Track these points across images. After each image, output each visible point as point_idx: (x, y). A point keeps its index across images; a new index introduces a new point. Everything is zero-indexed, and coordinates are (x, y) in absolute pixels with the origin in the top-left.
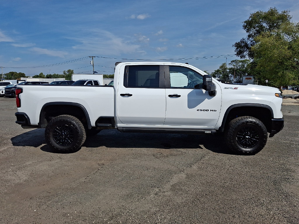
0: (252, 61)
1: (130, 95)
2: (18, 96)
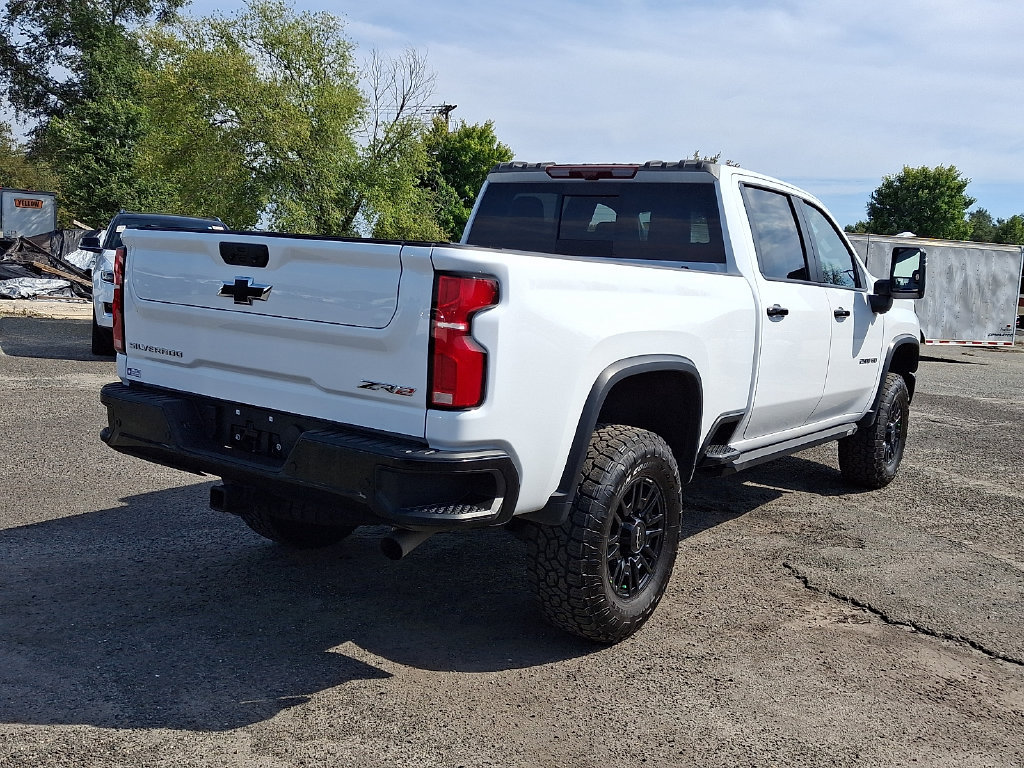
0: (32, 123)
1: (785, 312)
2: (469, 332)
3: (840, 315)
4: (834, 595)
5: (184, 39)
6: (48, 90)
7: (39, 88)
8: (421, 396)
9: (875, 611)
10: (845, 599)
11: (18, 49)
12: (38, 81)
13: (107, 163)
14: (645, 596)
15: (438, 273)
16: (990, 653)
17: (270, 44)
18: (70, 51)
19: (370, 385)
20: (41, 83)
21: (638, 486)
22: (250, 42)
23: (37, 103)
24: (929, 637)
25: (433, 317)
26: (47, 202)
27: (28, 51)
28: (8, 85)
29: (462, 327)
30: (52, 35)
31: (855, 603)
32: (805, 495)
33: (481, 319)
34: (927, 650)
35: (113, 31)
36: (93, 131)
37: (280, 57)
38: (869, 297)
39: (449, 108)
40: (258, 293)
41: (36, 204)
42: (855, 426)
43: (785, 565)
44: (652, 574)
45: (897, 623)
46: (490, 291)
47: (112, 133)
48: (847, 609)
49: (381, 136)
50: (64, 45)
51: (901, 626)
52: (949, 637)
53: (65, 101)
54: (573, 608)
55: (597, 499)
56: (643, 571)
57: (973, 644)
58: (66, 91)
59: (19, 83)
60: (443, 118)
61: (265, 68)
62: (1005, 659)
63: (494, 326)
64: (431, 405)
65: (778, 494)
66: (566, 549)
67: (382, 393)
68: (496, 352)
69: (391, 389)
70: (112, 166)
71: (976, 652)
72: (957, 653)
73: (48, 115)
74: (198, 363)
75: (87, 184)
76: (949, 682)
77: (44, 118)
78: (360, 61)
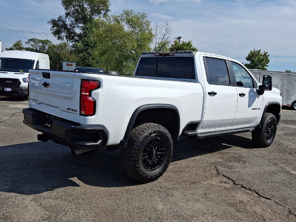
0: (71, 44)
1: (216, 94)
2: (90, 95)
3: (242, 95)
4: (223, 175)
5: (106, 21)
6: (75, 35)
7: (73, 35)
8: (78, 112)
9: (232, 181)
10: (226, 177)
11: (68, 25)
12: (72, 33)
13: (89, 54)
14: (157, 170)
15: (82, 80)
16: (259, 195)
17: (129, 22)
18: (81, 25)
19: (69, 109)
20: (73, 33)
21: (154, 140)
22: (123, 21)
23: (72, 39)
24: (244, 189)
25: (81, 91)
26: (74, 64)
27: (70, 25)
28: (65, 34)
29: (87, 94)
30: (76, 21)
31: (228, 178)
32: (238, 148)
33: (94, 92)
34: (241, 193)
35: (91, 19)
36: (85, 45)
37: (131, 25)
38: (257, 90)
39: (180, 38)
40: (48, 85)
41: (71, 65)
42: (254, 128)
43: (215, 167)
44: (161, 165)
45: (237, 184)
46: (98, 85)
47: (90, 46)
48: (225, 180)
49: (157, 46)
50: (79, 23)
51: (237, 185)
52: (250, 190)
53: (79, 38)
54: (131, 172)
55: (137, 142)
56: (157, 164)
57: (256, 192)
58: (79, 36)
59: (68, 34)
60: (178, 40)
61: (127, 28)
62: (263, 197)
63: (98, 94)
64: (81, 115)
65: (230, 147)
66: (128, 156)
67: (71, 111)
68: (98, 101)
69: (73, 110)
70: (90, 55)
71: (255, 194)
72: (249, 194)
73: (75, 42)
74: (40, 103)
75: (84, 59)
76: (241, 202)
77: (74, 43)
78: (152, 26)
